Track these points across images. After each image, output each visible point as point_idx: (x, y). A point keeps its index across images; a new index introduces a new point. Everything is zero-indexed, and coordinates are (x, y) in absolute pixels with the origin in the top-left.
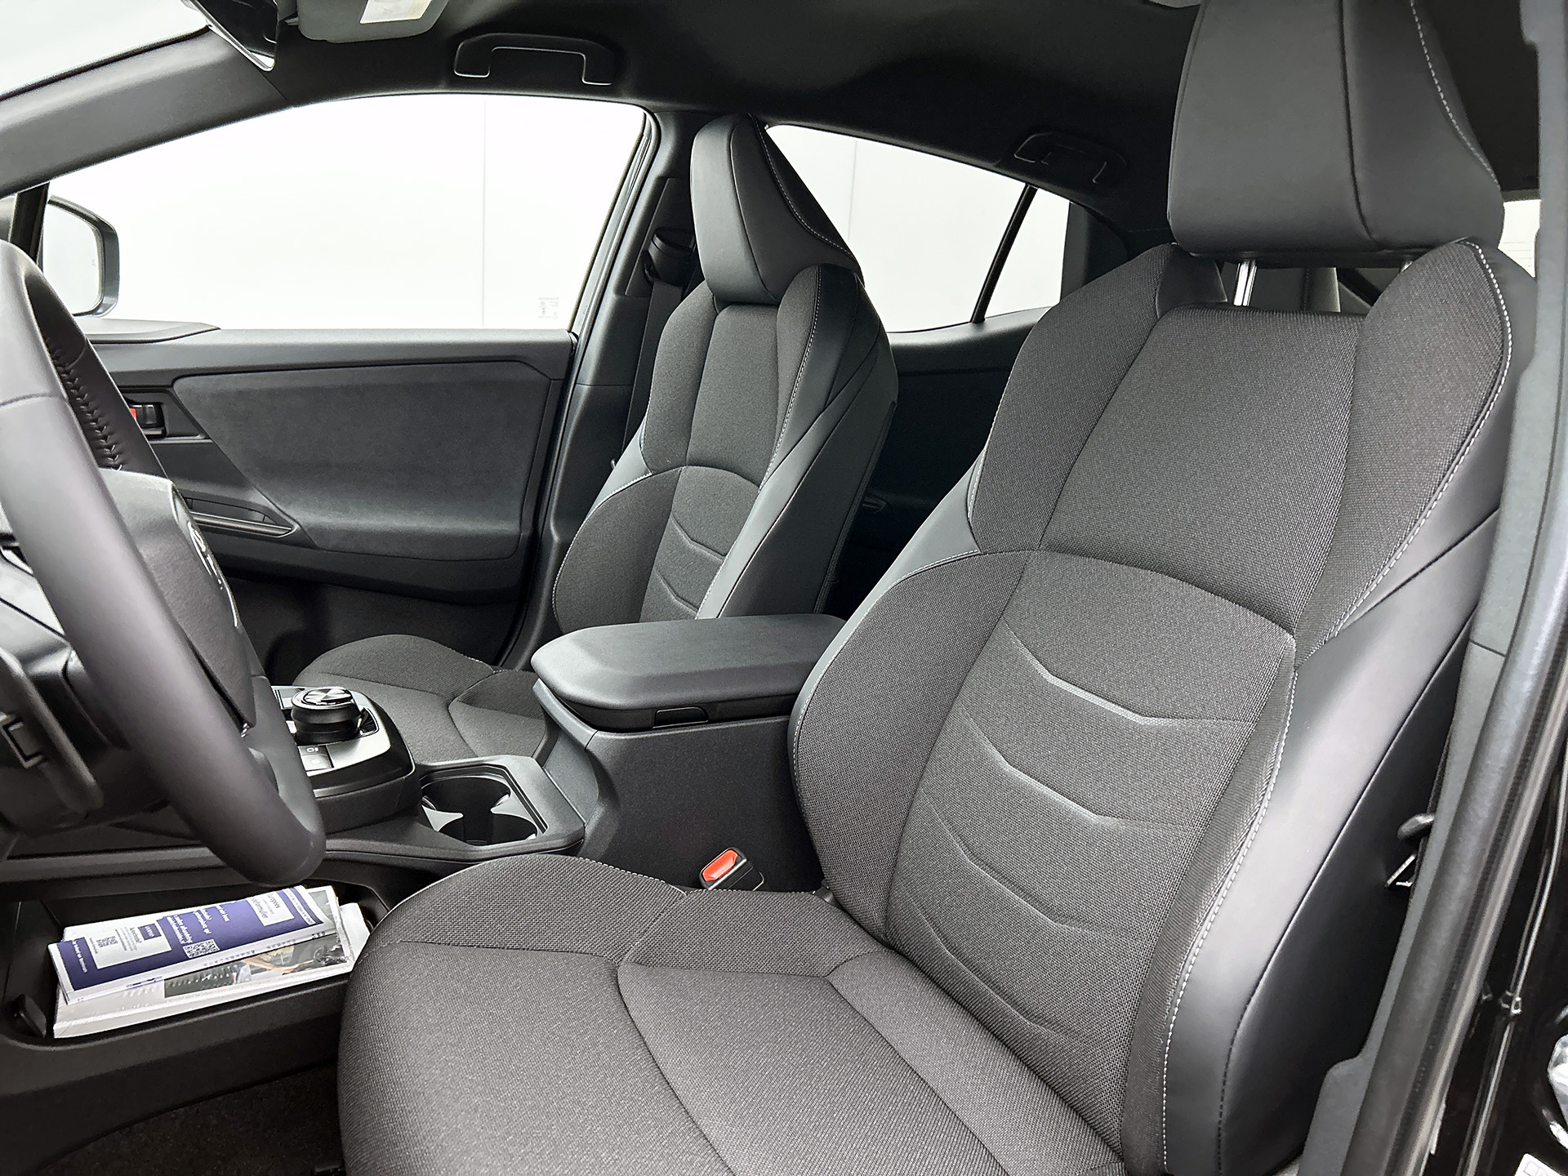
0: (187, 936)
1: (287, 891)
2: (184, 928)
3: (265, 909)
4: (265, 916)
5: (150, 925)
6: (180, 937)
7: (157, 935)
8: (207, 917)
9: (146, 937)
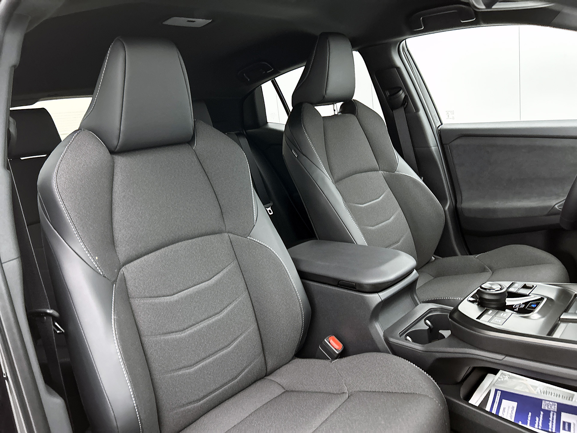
0: (551, 415)
1: (494, 412)
2: (551, 419)
3: (511, 410)
4: (513, 407)
5: (565, 430)
6: (555, 417)
7: (564, 423)
8: (537, 419)
9: (569, 424)
